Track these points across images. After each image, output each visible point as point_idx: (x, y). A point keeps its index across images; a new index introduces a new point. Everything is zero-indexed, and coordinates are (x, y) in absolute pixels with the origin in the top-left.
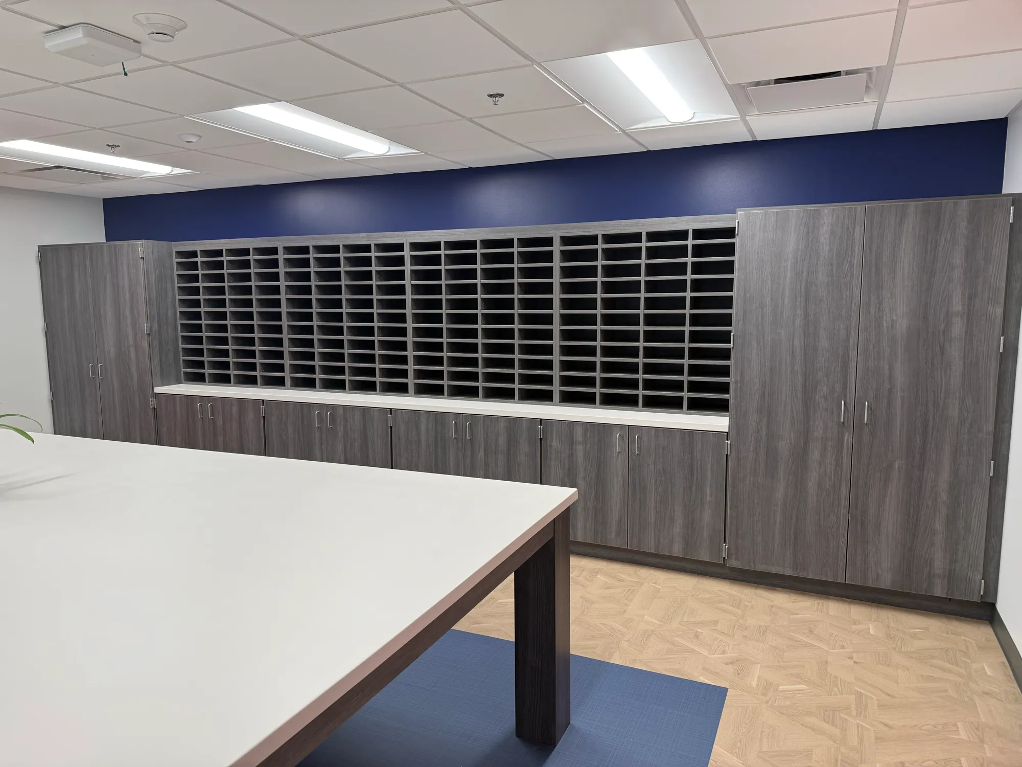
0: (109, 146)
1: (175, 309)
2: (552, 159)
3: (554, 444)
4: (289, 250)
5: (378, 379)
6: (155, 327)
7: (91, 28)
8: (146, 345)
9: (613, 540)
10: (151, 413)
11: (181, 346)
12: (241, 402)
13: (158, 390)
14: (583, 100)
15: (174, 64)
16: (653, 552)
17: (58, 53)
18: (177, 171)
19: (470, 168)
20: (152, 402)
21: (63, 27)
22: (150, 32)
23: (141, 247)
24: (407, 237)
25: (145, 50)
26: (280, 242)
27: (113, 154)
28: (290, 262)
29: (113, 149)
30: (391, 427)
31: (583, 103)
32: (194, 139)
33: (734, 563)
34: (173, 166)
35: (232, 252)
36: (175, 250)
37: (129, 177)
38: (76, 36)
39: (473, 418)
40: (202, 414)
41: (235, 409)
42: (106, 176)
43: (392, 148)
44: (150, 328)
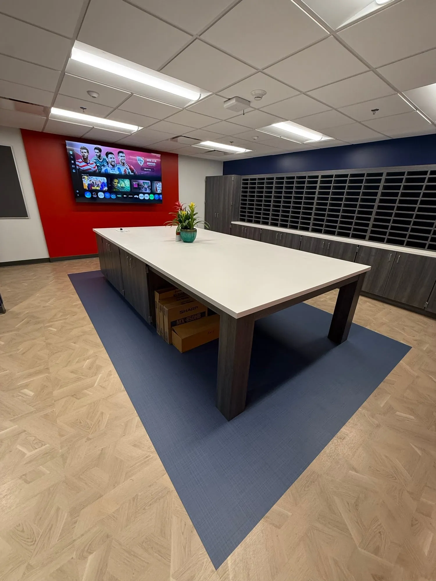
0: (230, 142)
1: (240, 198)
2: (391, 139)
3: (362, 255)
4: (277, 178)
5: (289, 224)
6: (234, 203)
7: (238, 98)
8: (231, 208)
9: (377, 292)
10: (230, 229)
11: (240, 210)
12: (255, 228)
13: (232, 222)
14: (417, 109)
15: (258, 109)
16: (393, 299)
17: (227, 108)
18: (248, 151)
19: (353, 145)
20: (230, 226)
21: (230, 99)
22: (255, 97)
23: (233, 177)
24: (320, 173)
25: (251, 105)
26: (275, 176)
27: (232, 145)
28: (277, 183)
29: (231, 143)
30: (301, 242)
31: (417, 110)
32: (256, 138)
33: (429, 310)
34: (246, 149)
35: (259, 179)
36: (242, 178)
37: (232, 154)
38: (233, 101)
39: (332, 242)
40: (243, 231)
41: (253, 231)
42: (225, 153)
43: (323, 137)
44: (232, 203)
